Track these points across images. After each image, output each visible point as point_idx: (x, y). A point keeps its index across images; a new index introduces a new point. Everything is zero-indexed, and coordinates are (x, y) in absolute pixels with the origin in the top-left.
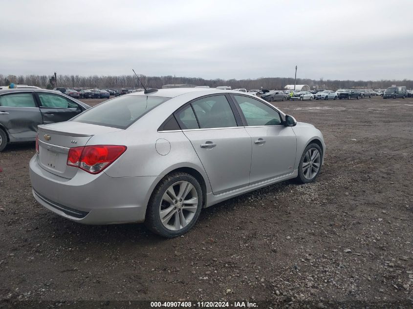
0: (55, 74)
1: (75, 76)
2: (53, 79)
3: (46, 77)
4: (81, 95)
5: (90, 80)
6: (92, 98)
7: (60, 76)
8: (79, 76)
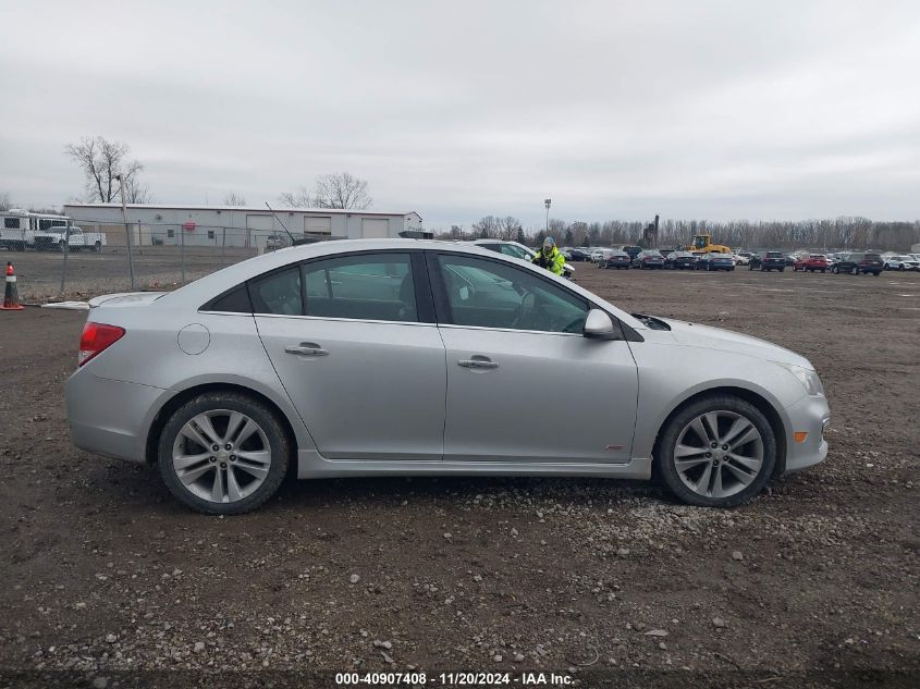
0: (657, 217)
1: (698, 223)
2: (653, 228)
3: (640, 224)
4: (668, 262)
5: (730, 231)
6: (691, 268)
7: (669, 222)
8: (708, 223)
